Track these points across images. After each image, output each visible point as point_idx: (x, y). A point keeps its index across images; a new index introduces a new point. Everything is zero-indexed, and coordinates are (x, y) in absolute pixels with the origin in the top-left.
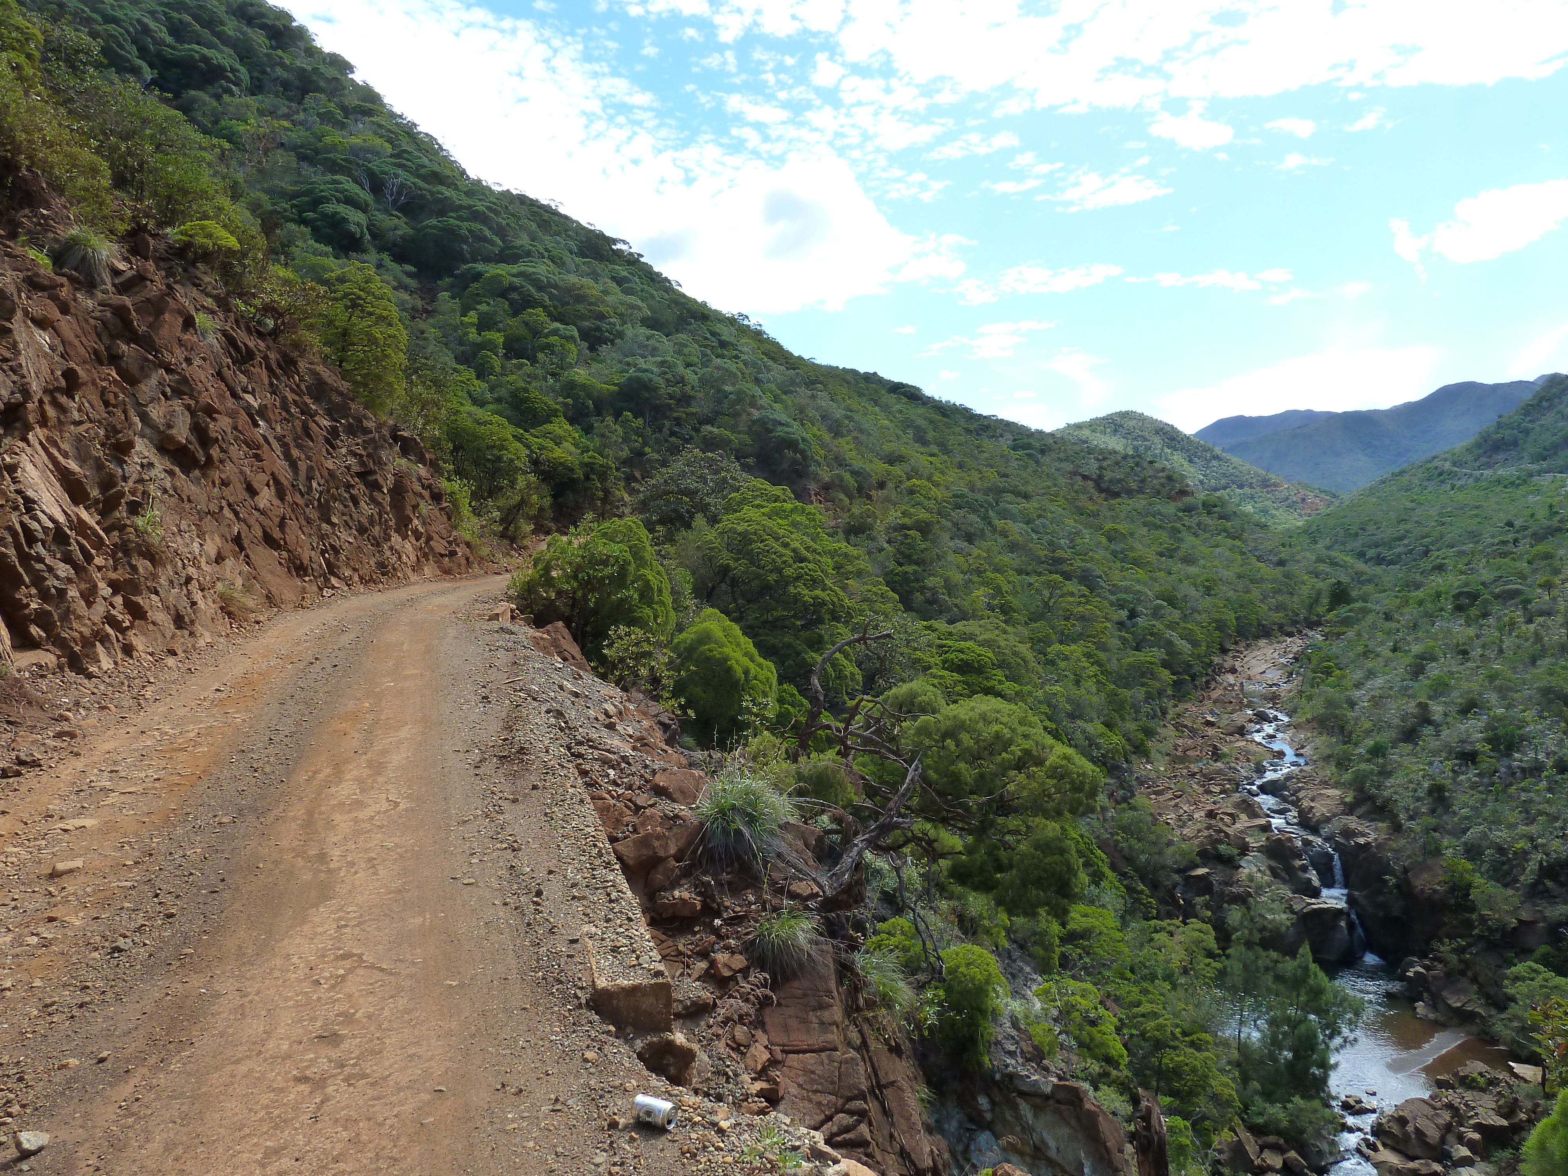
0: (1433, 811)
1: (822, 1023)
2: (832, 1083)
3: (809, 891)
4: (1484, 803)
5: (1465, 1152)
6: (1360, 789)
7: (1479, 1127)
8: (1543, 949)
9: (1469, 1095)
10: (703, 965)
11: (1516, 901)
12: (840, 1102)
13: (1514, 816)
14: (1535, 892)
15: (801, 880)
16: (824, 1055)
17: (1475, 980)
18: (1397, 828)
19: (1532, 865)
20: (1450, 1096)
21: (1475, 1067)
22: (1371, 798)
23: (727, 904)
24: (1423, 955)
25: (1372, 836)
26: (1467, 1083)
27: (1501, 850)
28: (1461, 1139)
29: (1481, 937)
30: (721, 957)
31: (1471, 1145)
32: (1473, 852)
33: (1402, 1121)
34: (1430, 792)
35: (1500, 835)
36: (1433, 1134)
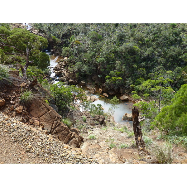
0: (49, 31)
1: (42, 109)
2: (50, 118)
3: (25, 85)
4: (54, 29)
5: (63, 68)
6: (40, 29)
7: (63, 65)
8: (64, 45)
9: (61, 63)
10: (14, 113)
11: (60, 40)
12: (53, 120)
13: (58, 30)
14: (62, 39)
15: (21, 83)
16: (46, 114)
17: (58, 50)
18: (46, 34)
19: (61, 35)
20: (60, 63)
21: (61, 59)
22: (42, 30)
23: (10, 97)
24: (52, 49)
25: (43, 35)
26: (61, 61)
27: (57, 34)
28: (62, 67)
29: (58, 45)
30: (17, 109)
31: (63, 67)
32: (55, 35)
33: (56, 67)
34: (48, 28)
35: (57, 32)
36: (59, 68)
